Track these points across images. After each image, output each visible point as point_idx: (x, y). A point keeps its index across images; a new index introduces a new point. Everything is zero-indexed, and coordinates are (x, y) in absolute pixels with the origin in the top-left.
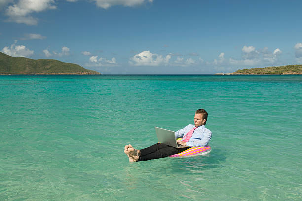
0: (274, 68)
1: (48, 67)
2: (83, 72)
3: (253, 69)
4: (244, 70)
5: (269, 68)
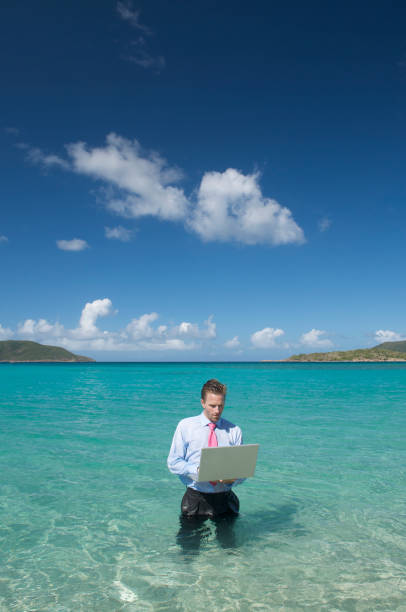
0: (342, 354)
1: (20, 351)
2: (70, 358)
4: (301, 356)
5: (333, 353)
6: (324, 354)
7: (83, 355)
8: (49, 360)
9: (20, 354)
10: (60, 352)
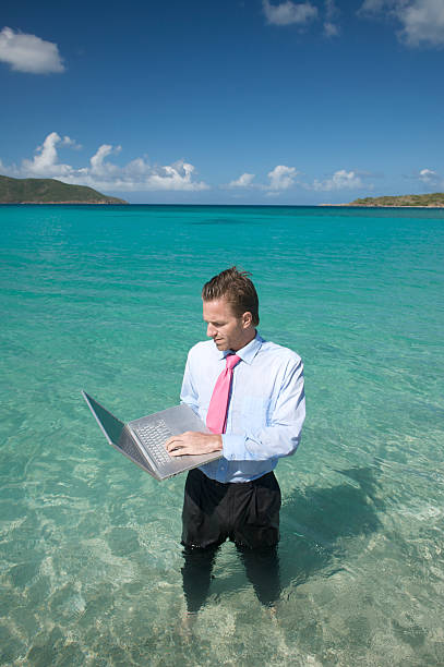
0: (415, 198)
1: (43, 191)
2: (99, 200)
3: (380, 198)
4: (366, 200)
5: (406, 197)
6: (393, 198)
7: (113, 196)
8: (76, 202)
9: (41, 195)
10: (87, 192)
